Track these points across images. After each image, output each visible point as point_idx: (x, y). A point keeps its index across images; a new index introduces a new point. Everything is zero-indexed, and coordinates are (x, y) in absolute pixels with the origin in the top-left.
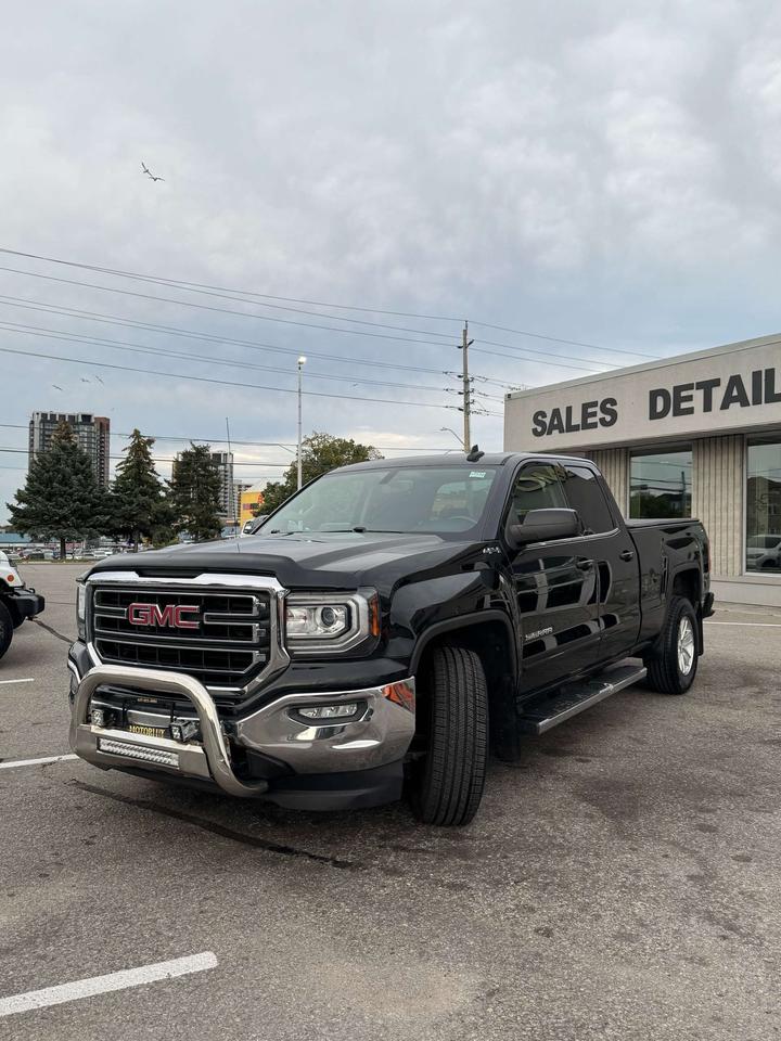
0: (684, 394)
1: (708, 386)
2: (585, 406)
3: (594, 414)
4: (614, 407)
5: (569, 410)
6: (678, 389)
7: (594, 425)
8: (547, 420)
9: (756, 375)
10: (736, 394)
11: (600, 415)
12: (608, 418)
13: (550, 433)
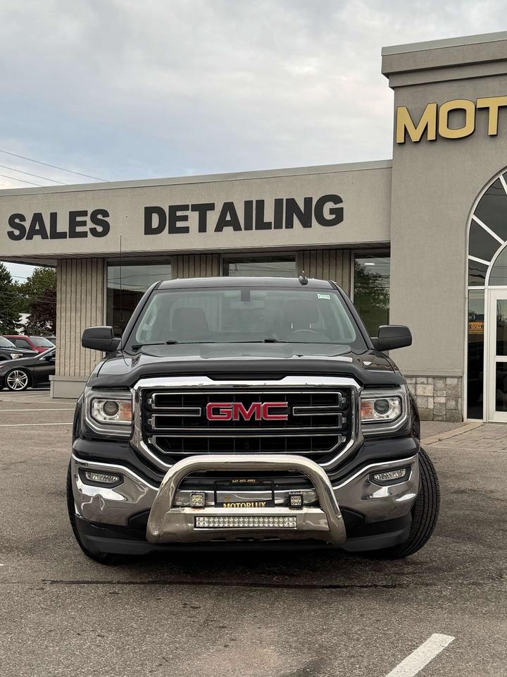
0: (179, 213)
1: (203, 209)
2: (73, 215)
3: (84, 224)
4: (105, 219)
5: (54, 217)
6: (173, 209)
7: (84, 235)
8: (27, 224)
9: (248, 204)
10: (228, 219)
11: (90, 225)
12: (100, 229)
13: (30, 237)
